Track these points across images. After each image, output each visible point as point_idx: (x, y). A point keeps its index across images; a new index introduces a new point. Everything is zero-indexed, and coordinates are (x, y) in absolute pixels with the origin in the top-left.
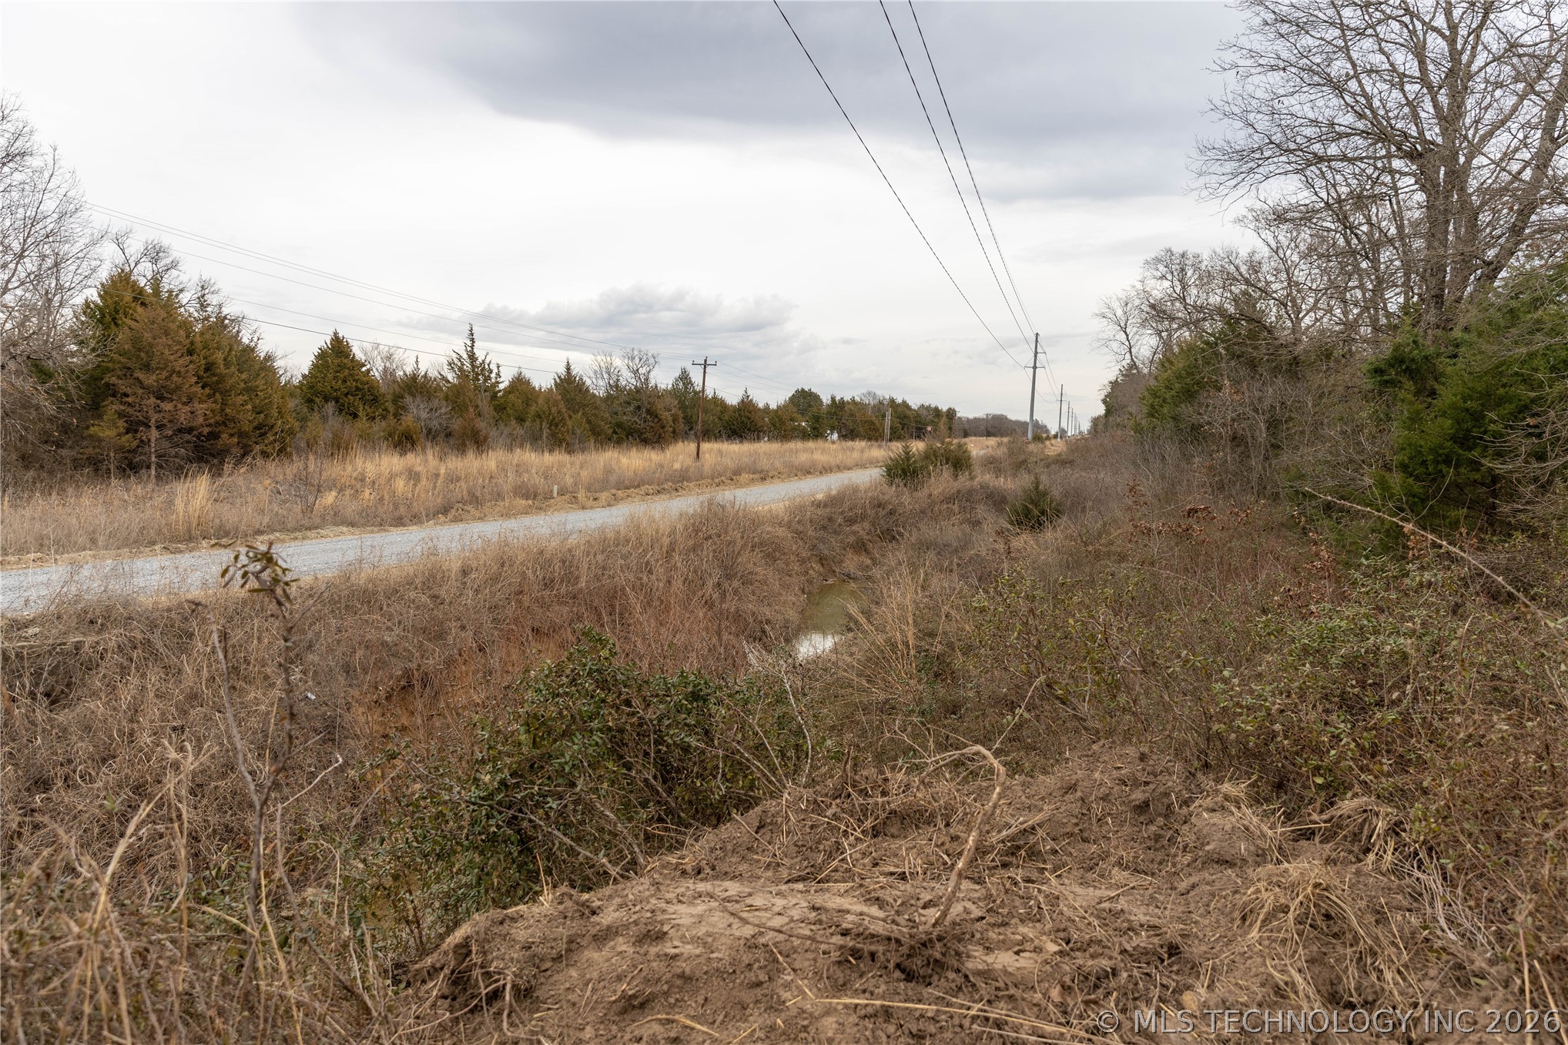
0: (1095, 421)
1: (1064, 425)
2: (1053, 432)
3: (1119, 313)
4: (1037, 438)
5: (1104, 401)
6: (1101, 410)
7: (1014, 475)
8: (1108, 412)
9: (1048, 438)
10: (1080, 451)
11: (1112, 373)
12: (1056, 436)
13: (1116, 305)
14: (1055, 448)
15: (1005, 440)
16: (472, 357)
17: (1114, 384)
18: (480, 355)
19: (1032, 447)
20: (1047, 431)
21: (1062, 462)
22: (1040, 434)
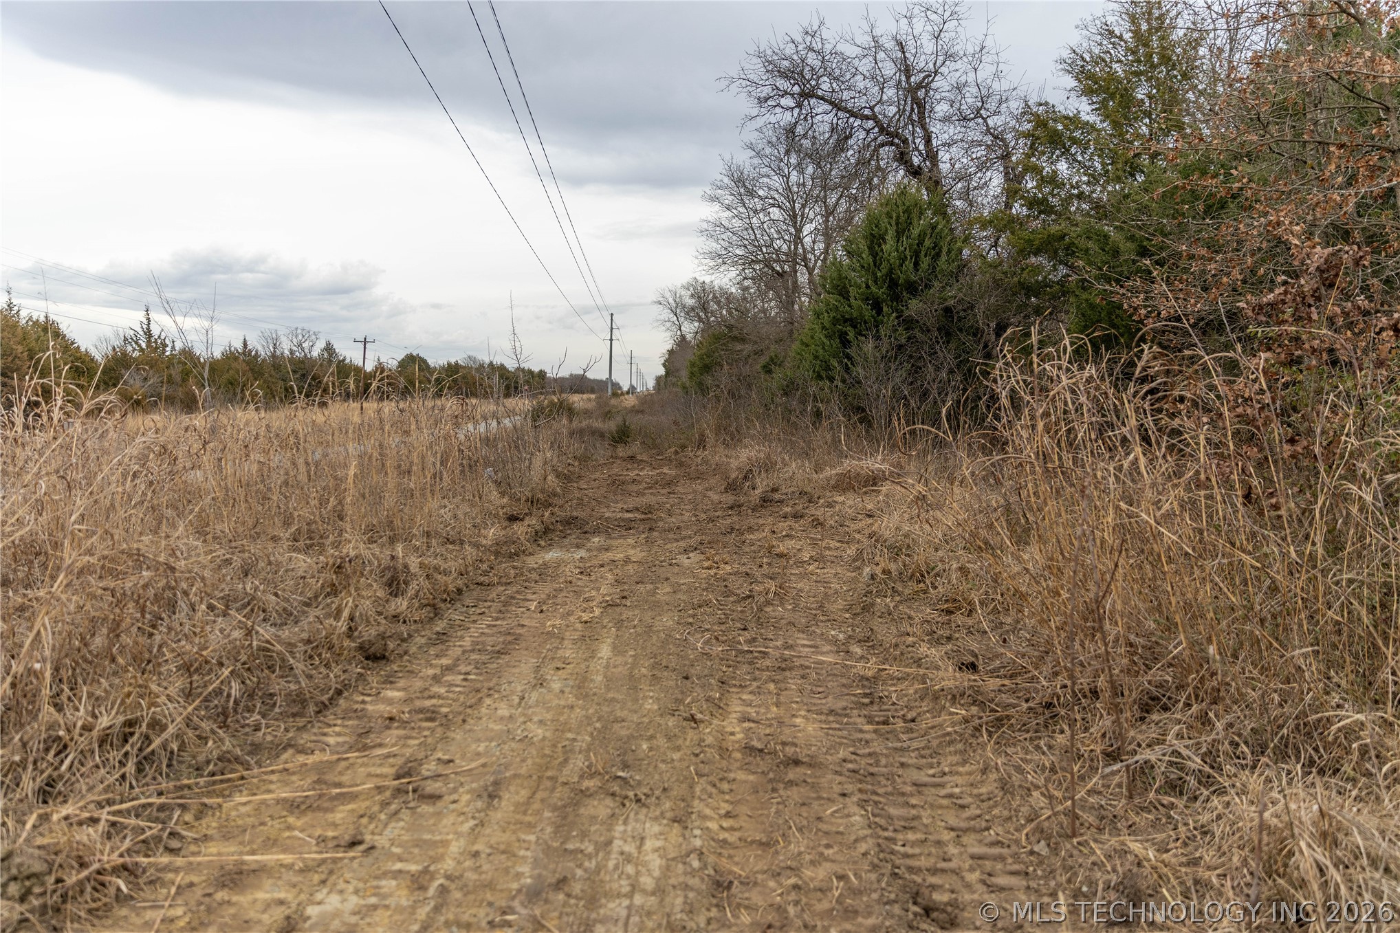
0: (658, 379)
1: (634, 383)
2: (625, 389)
3: (671, 300)
4: (615, 395)
5: (664, 365)
6: (662, 371)
7: (604, 421)
8: (667, 373)
9: (622, 394)
10: (647, 403)
11: (669, 345)
12: (628, 393)
13: (668, 295)
14: (630, 401)
15: (593, 396)
16: (148, 334)
17: (671, 352)
18: (155, 331)
19: (614, 401)
20: (620, 388)
21: (634, 411)
22: (617, 391)
